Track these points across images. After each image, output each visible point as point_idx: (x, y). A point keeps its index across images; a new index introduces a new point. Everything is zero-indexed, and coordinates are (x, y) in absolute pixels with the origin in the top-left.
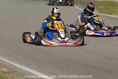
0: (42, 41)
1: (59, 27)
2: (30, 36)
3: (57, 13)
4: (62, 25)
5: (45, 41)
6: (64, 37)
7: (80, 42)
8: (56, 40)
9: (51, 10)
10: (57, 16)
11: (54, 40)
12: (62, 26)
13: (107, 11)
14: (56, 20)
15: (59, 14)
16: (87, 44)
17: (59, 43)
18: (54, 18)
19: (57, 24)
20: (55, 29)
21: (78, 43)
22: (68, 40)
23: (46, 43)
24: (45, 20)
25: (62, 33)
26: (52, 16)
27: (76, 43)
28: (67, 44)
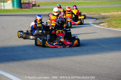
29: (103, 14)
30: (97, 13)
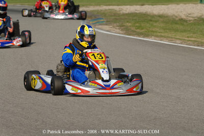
0: (67, 86)
1: (97, 59)
2: (40, 78)
3: (90, 35)
4: (103, 55)
5: (73, 86)
6: (108, 79)
7: (137, 87)
8: (93, 84)
9: (79, 30)
10: (89, 40)
11: (90, 84)
12: (102, 58)
13: (138, 30)
14: (88, 48)
15: (93, 36)
16: (147, 92)
17: (100, 89)
18: (84, 44)
19: (93, 55)
20: (90, 64)
21: (134, 90)
22: (115, 84)
23: (75, 89)
25: (105, 71)
26: (80, 41)
27: (130, 90)
28: (113, 91)
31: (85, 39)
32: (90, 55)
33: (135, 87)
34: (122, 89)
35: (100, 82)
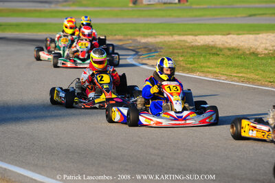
0: (141, 118)
1: (172, 91)
2: (119, 110)
4: (178, 88)
6: (181, 110)
7: (211, 118)
8: (166, 116)
9: (159, 63)
10: (169, 72)
11: (163, 115)
12: (178, 90)
14: (168, 80)
15: (172, 69)
17: (172, 120)
18: (164, 77)
19: (169, 87)
20: (166, 96)
21: (207, 121)
22: (188, 115)
23: (148, 120)
24: (146, 80)
25: (178, 103)
27: (203, 121)
28: (188, 122)
29: (144, 40)
30: (129, 37)
31: (165, 71)
32: (166, 87)
33: (208, 118)
34: (194, 119)
35: (172, 113)
